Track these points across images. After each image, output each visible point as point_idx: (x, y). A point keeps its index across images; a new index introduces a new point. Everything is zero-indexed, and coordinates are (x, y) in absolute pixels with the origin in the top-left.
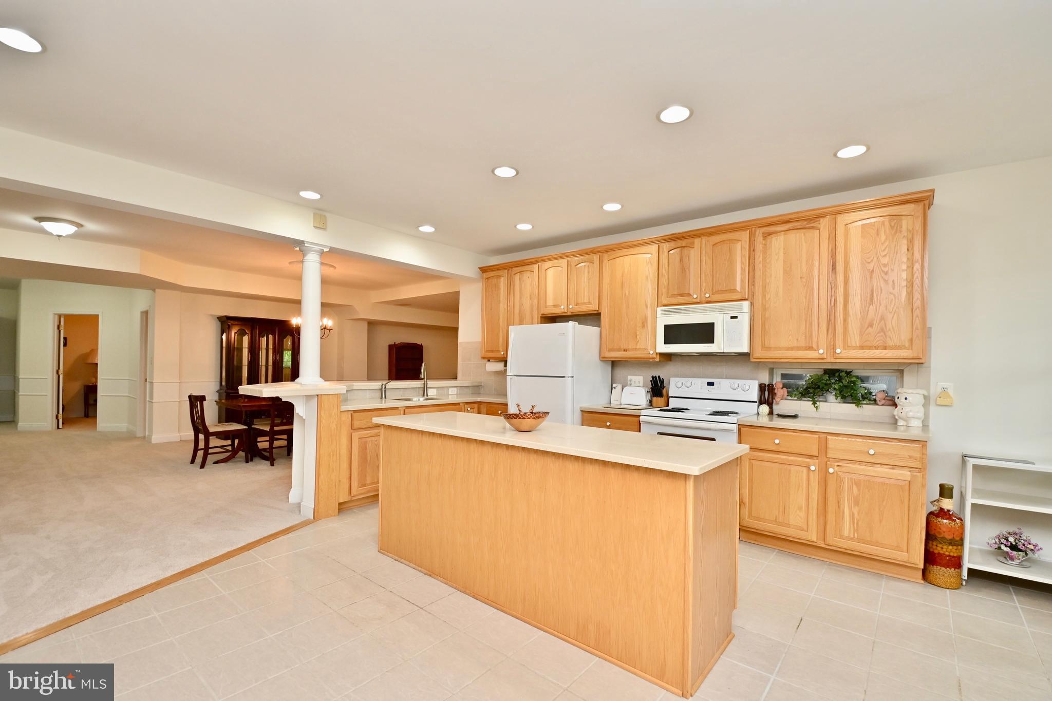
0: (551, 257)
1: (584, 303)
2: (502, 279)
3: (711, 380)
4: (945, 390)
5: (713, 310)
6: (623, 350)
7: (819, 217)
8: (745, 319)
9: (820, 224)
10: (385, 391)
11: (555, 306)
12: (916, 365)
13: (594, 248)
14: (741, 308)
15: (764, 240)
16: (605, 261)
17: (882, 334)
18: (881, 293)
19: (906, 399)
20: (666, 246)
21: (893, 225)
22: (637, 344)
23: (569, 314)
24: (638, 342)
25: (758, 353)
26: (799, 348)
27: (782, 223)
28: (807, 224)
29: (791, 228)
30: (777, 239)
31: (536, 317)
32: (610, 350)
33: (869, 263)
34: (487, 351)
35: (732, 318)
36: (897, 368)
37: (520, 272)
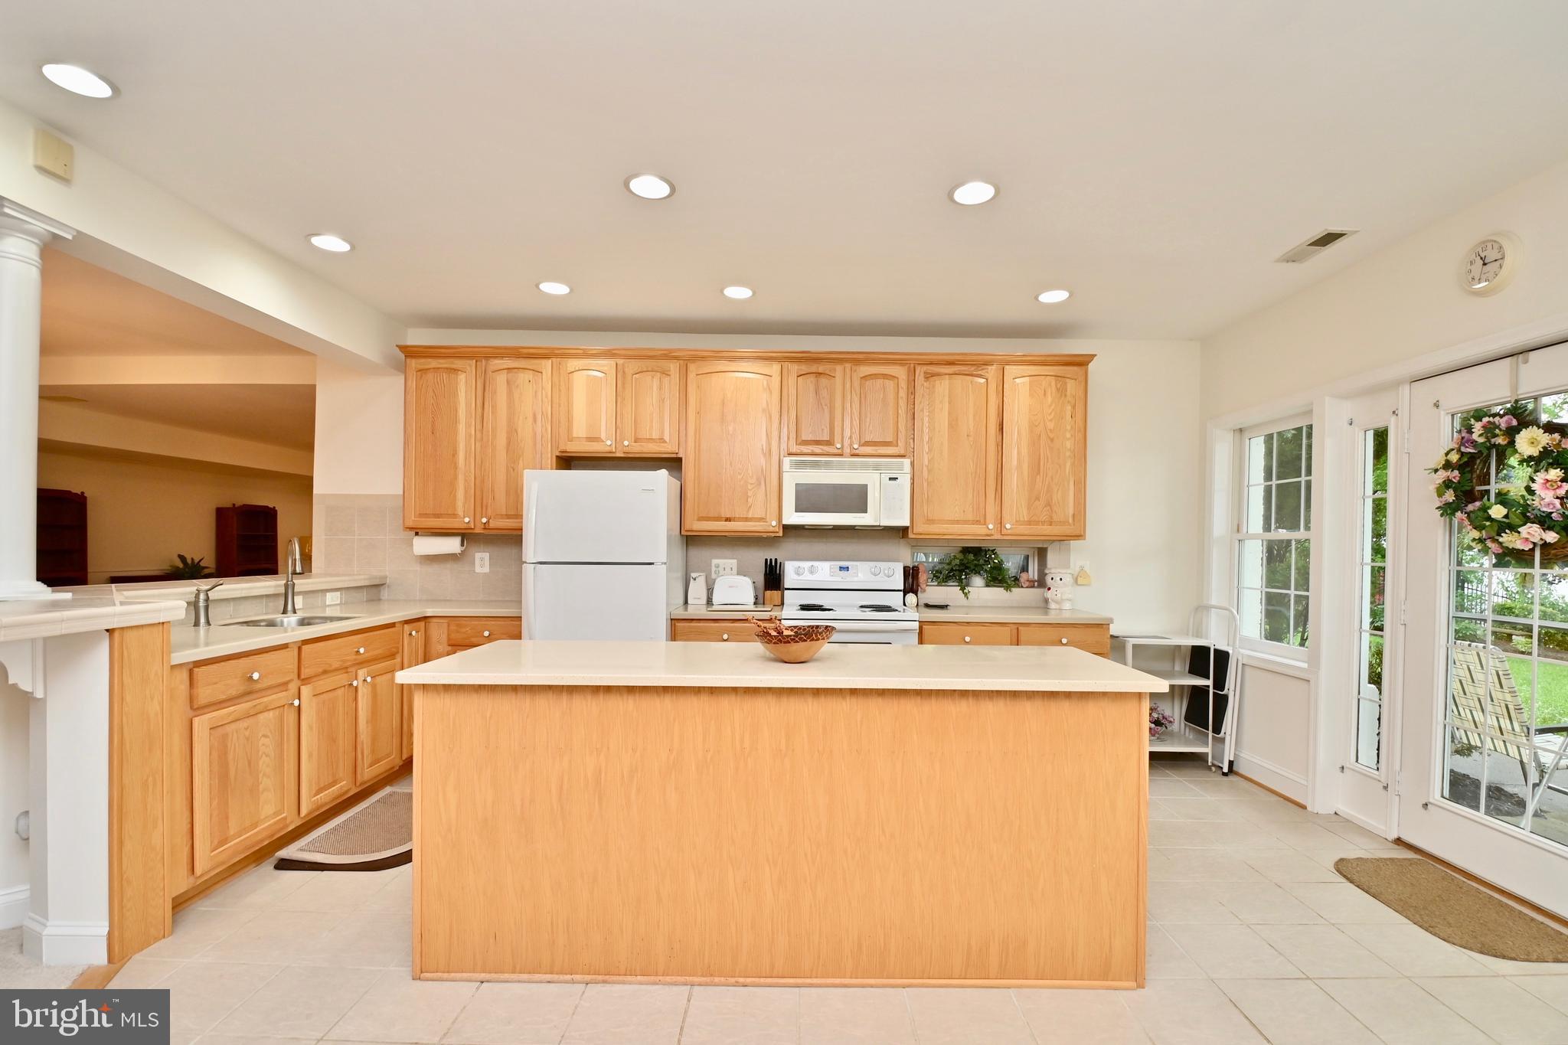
0: (581, 352)
1: (651, 440)
2: (462, 377)
3: (844, 564)
4: (1082, 568)
5: (865, 467)
6: (724, 519)
7: (987, 363)
8: (905, 480)
9: (987, 372)
10: (207, 608)
11: (590, 439)
12: (1058, 543)
13: (671, 351)
14: (901, 467)
15: (925, 381)
16: (691, 376)
17: (1049, 508)
18: (1047, 462)
19: (1061, 579)
20: (795, 368)
21: (1058, 386)
22: (748, 511)
23: (619, 454)
24: (750, 507)
25: (921, 528)
26: (966, 522)
27: (945, 365)
28: (975, 370)
29: (957, 372)
30: (941, 383)
31: (550, 458)
32: (701, 519)
33: (1036, 426)
34: (421, 515)
35: (890, 479)
36: (1031, 546)
37: (508, 369)
